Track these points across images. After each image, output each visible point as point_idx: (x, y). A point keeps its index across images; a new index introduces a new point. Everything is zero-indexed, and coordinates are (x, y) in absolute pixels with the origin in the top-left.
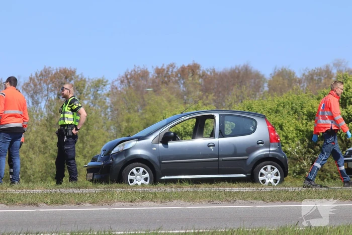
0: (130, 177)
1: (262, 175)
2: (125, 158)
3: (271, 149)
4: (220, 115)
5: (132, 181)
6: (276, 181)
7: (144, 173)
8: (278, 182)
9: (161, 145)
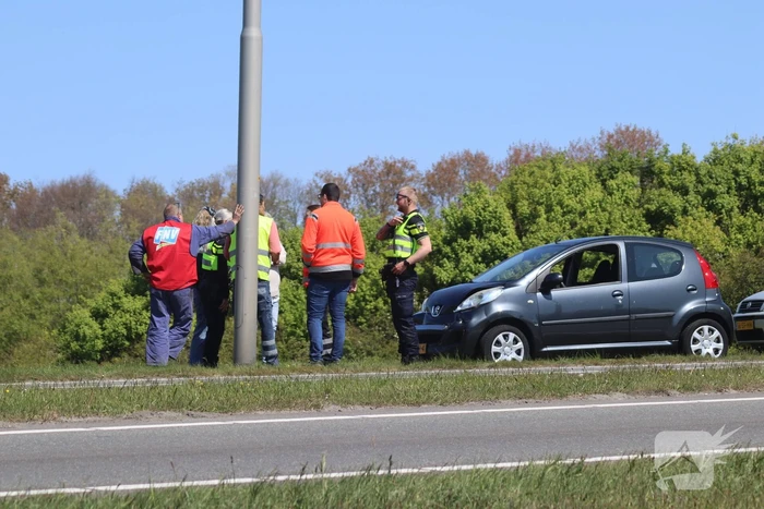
0: (494, 349)
1: (695, 341)
2: (485, 317)
3: (707, 299)
4: (626, 245)
5: (497, 355)
6: (716, 351)
7: (516, 341)
8: (720, 352)
9: (539, 294)
